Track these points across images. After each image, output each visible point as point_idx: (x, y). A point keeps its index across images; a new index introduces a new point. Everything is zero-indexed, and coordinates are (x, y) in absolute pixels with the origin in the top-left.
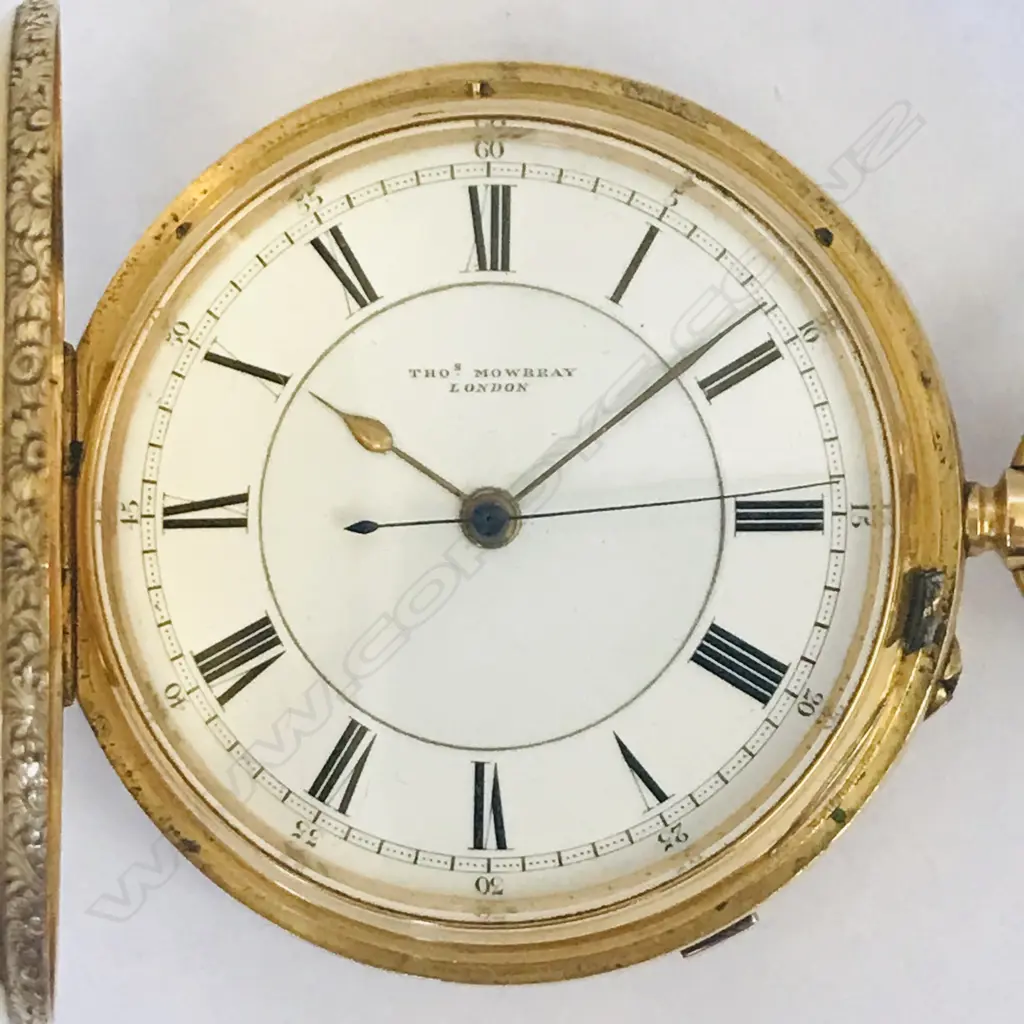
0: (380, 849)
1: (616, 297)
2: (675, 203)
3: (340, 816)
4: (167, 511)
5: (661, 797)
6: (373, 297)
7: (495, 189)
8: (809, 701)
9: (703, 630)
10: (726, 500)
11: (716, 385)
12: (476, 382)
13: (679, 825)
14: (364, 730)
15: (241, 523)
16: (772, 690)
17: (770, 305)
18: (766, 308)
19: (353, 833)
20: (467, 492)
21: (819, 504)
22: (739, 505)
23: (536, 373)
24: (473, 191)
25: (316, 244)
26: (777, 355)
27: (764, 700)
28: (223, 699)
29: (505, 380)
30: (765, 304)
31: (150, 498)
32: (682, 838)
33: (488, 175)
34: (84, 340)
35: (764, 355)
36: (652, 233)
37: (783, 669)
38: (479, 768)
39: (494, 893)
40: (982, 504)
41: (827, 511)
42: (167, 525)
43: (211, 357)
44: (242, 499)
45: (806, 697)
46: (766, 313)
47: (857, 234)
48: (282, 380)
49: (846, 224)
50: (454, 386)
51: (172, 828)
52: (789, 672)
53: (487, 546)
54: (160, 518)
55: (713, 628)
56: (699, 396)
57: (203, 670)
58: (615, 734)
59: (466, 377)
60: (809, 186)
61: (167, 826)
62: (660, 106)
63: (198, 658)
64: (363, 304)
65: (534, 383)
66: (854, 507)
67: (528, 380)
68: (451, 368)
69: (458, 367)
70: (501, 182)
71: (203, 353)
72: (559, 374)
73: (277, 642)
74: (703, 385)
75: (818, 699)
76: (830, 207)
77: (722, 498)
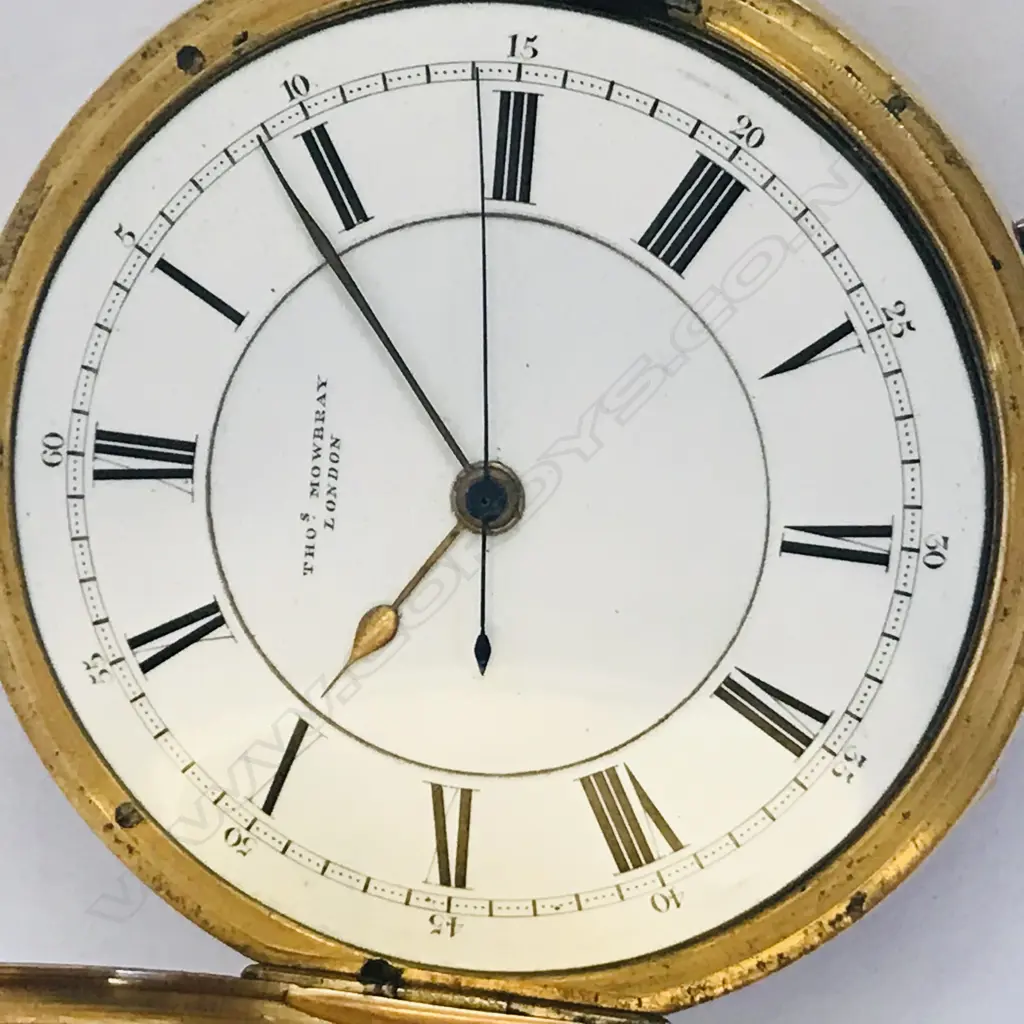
0: (876, 680)
1: (238, 319)
2: (131, 234)
3: (831, 723)
4: (445, 881)
5: (847, 329)
6: (214, 607)
7: (99, 449)
8: (746, 132)
9: (644, 255)
10: (480, 219)
11: (352, 210)
12: (324, 497)
13: (884, 310)
14: (729, 681)
15: (466, 795)
16: (728, 177)
17: (260, 131)
18: (264, 138)
19: (853, 710)
20: (450, 522)
21: (505, 95)
22: (497, 196)
23: (319, 424)
24: (99, 475)
25: (147, 667)
26: (321, 130)
27: (740, 188)
28: (676, 845)
29: (324, 463)
30: (259, 138)
31: (428, 900)
32: (900, 308)
33: (82, 454)
34: (244, 950)
35: (319, 143)
36: (163, 265)
37: (703, 161)
38: (788, 547)
39: (945, 547)
41: (515, 87)
42: (461, 883)
43: (268, 808)
44: (438, 792)
45: (740, 137)
46: (270, 138)
47: (187, 15)
48: (302, 727)
49: (175, 29)
50: (327, 524)
51: (832, 923)
52: (709, 154)
53: (517, 514)
54: (452, 891)
55: (644, 243)
56: (361, 231)
57: (638, 865)
58: (763, 377)
59: (317, 508)
60: (127, 69)
61: (829, 929)
62: (22, 238)
63: (623, 869)
64: (220, 622)
65: (331, 428)
66: (513, 54)
67: (326, 434)
68: (306, 525)
69: (305, 517)
70: (91, 441)
71: (263, 816)
72: (324, 396)
73: (612, 772)
74: (349, 225)
75: (745, 122)
76: (154, 46)
77: (483, 215)
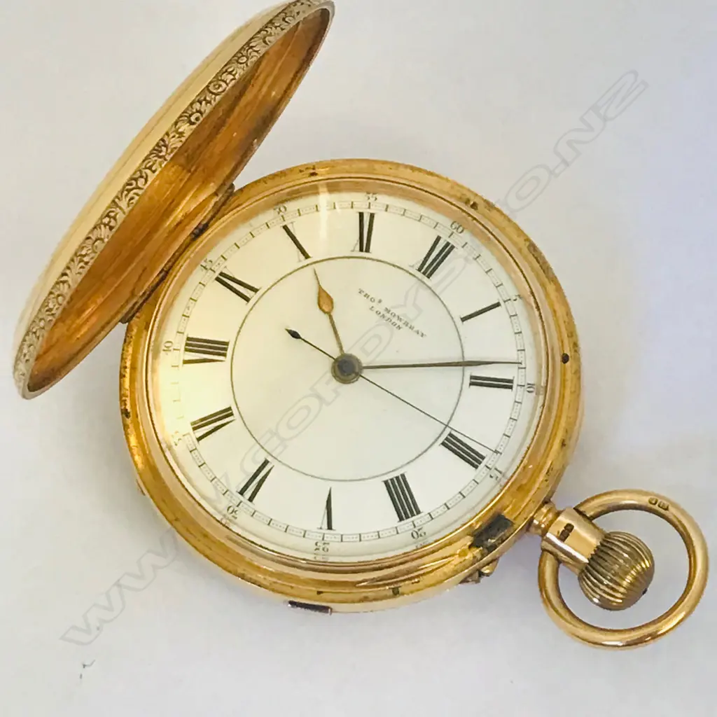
0: (202, 465)
1: (464, 319)
2: (515, 300)
3: (196, 441)
4: (221, 274)
5: (330, 527)
6: (368, 250)
7: (448, 244)
8: (419, 533)
9: (397, 474)
10: (446, 424)
11: (477, 382)
12: (383, 312)
13: (328, 544)
14: (232, 414)
15: (247, 299)
16: (407, 517)
17: (523, 366)
18: (521, 366)
19: (196, 451)
20: (346, 350)
21: (483, 458)
22: (450, 435)
23: (409, 326)
24: (438, 239)
25: (361, 215)
26: (511, 387)
27: (401, 519)
28: (186, 362)
29: (395, 320)
30: (521, 363)
31: (219, 264)
32: (326, 550)
33: (449, 237)
34: (241, 190)
35: (506, 384)
36: (498, 305)
37: (419, 512)
38: (266, 463)
39: (233, 516)
40: (549, 511)
41: (484, 462)
42: (217, 279)
43: (285, 228)
44: (255, 290)
45: (419, 530)
46: (519, 368)
47: (579, 367)
48: (307, 257)
49: (578, 360)
50: (372, 307)
51: (125, 400)
52: (419, 515)
53: (335, 376)
54: (217, 274)
55: (403, 476)
56: (467, 381)
57: (187, 344)
58: (330, 489)
59: (380, 308)
60: (574, 334)
61: (124, 398)
62: (539, 263)
63: (189, 339)
64: (361, 250)
65: (405, 329)
66: (496, 469)
67: (404, 326)
68: (377, 301)
69: (380, 301)
70: (452, 243)
71: (284, 224)
72: (418, 333)
73: (224, 355)
74: (472, 377)
75: (423, 534)
76: (576, 348)
77: (447, 426)
